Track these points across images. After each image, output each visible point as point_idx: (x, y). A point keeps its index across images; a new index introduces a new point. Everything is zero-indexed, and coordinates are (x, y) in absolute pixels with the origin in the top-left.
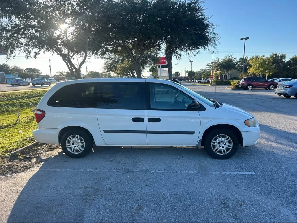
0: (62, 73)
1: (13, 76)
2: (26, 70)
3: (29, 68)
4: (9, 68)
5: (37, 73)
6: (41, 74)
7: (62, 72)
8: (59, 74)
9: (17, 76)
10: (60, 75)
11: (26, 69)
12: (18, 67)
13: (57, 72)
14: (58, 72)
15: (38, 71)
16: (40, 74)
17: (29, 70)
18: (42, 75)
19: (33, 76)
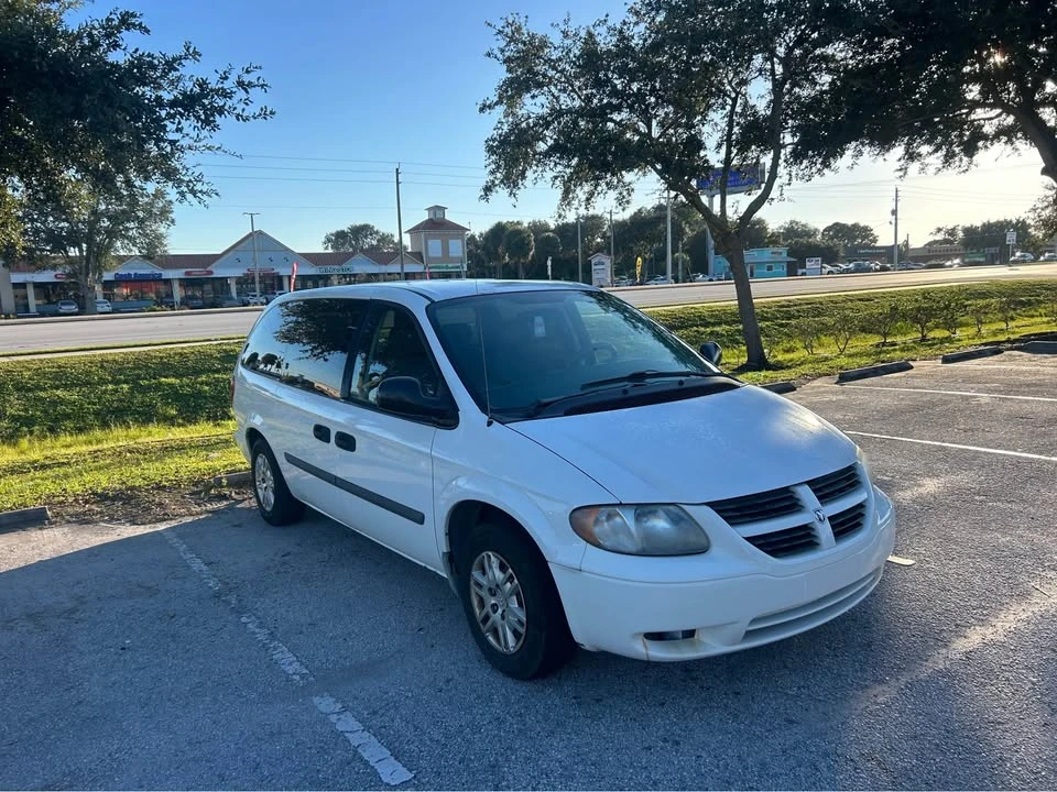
0: (952, 232)
1: (773, 253)
2: (825, 230)
3: (837, 224)
4: (765, 229)
5: (864, 238)
6: (875, 241)
7: (954, 229)
8: (940, 237)
9: (785, 254)
10: (945, 241)
11: (828, 229)
12: (803, 222)
13: (934, 231)
14: (939, 230)
15: (865, 232)
16: (872, 241)
17: (838, 230)
18: (878, 244)
19: (835, 249)
